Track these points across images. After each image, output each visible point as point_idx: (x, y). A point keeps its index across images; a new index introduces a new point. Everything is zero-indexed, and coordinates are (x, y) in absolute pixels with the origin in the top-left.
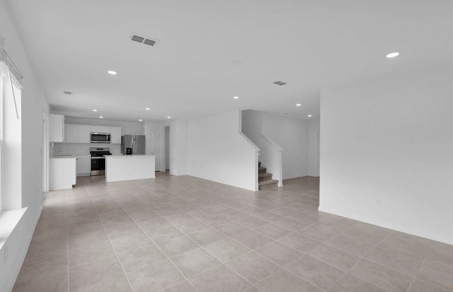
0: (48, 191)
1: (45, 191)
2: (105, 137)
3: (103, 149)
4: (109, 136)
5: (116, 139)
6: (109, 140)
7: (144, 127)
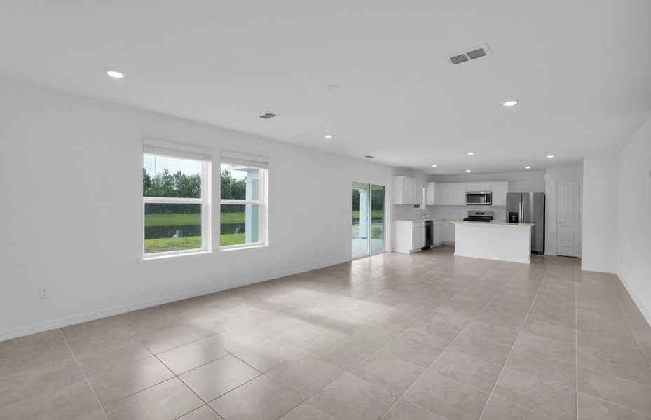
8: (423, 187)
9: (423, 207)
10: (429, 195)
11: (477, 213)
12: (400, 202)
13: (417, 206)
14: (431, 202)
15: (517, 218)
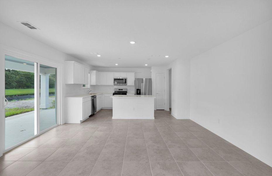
0: (61, 124)
1: (59, 124)
2: (123, 81)
3: (122, 90)
4: (126, 79)
5: (131, 82)
6: (125, 82)
7: (151, 71)
8: (89, 73)
9: (88, 86)
10: (92, 79)
11: (119, 90)
12: (72, 82)
13: (84, 86)
14: (94, 83)
15: (140, 92)
